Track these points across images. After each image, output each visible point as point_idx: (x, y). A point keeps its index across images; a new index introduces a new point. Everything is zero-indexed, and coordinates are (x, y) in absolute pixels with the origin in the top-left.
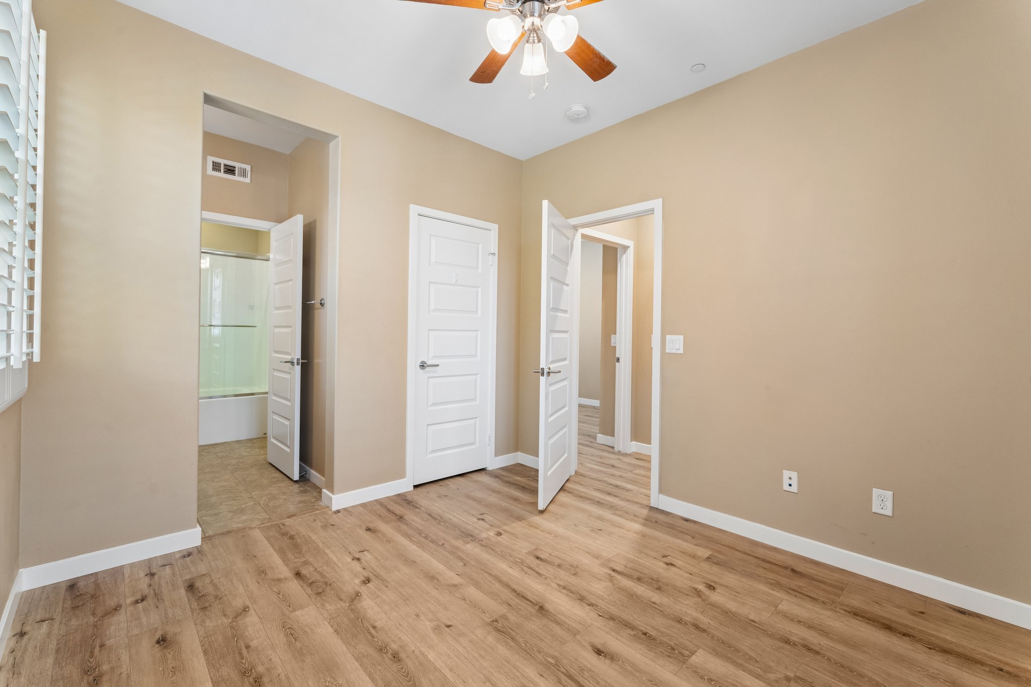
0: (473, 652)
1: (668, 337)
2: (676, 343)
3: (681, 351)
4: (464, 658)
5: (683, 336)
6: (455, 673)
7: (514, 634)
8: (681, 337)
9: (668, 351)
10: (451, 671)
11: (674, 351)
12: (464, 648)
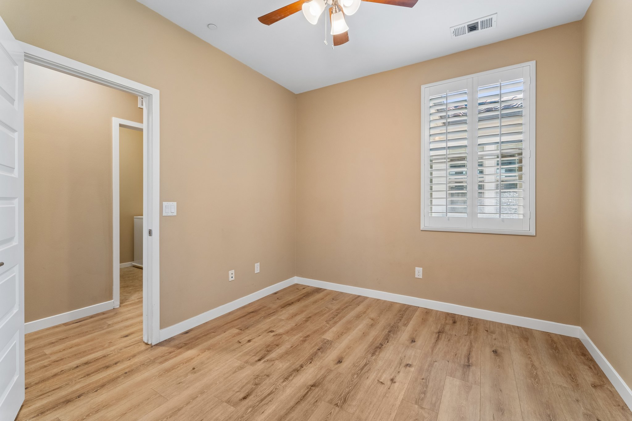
0: (370, 408)
1: (165, 204)
2: (171, 208)
3: (175, 214)
4: (378, 411)
5: (176, 203)
6: (391, 412)
7: (344, 394)
8: (175, 204)
9: (164, 214)
10: (390, 414)
11: (170, 214)
12: (369, 414)
